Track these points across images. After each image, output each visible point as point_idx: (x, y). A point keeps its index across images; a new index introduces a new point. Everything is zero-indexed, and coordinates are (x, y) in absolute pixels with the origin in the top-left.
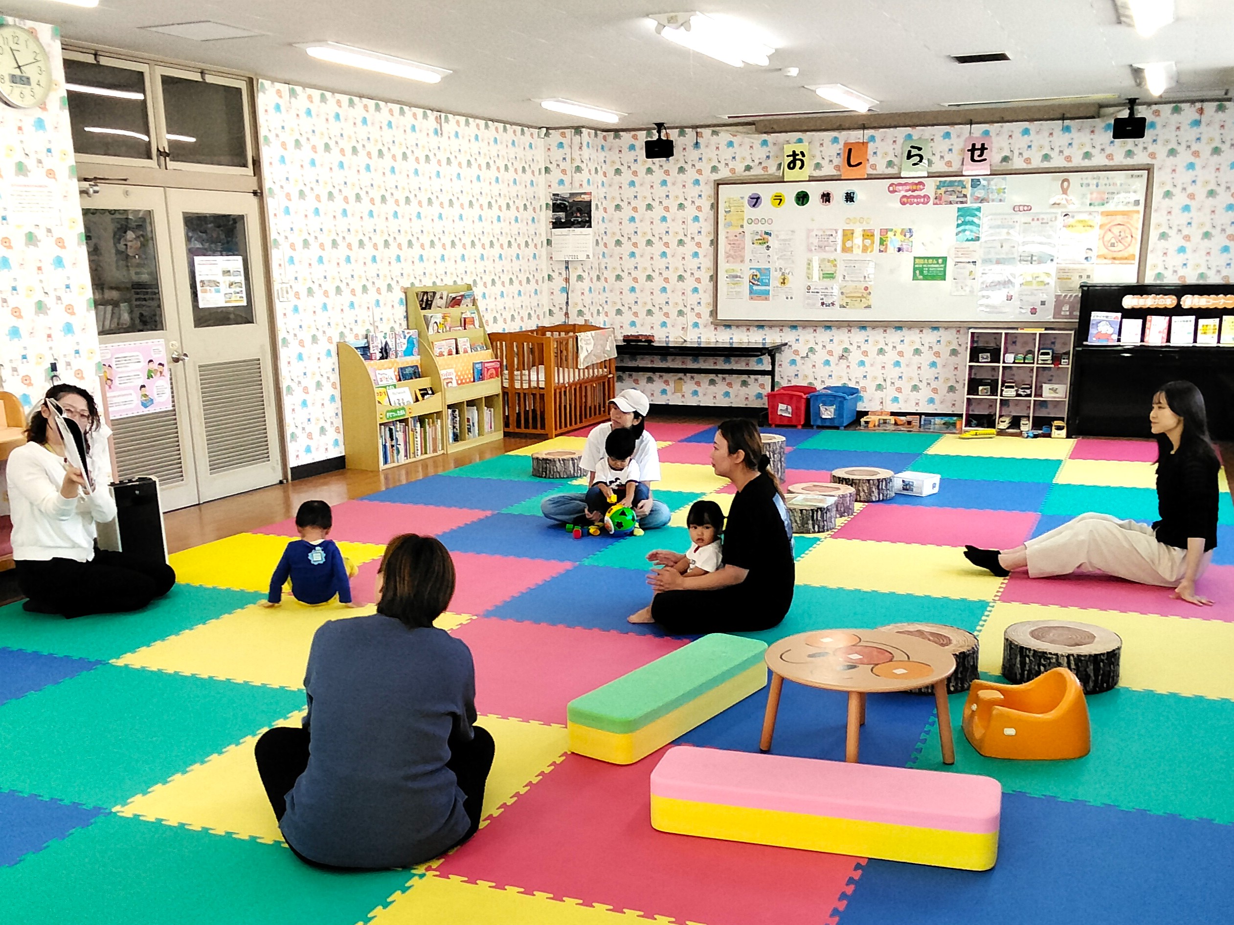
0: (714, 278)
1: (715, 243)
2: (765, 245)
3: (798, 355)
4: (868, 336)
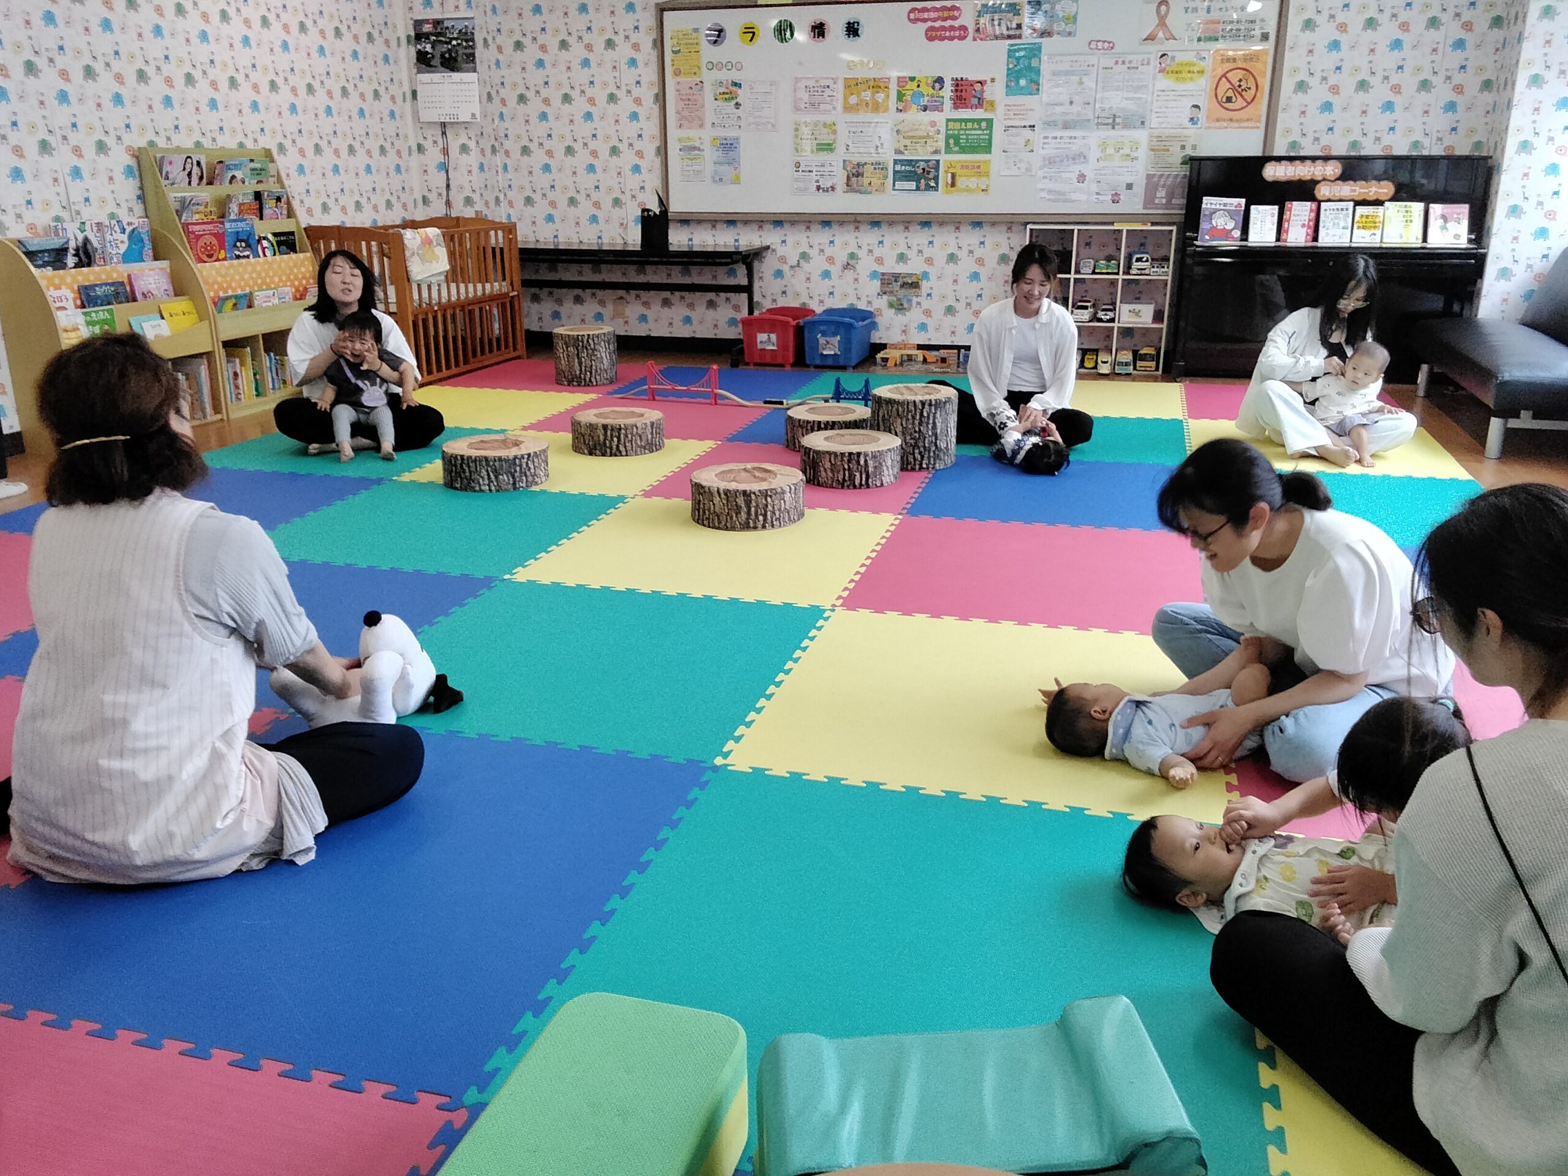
0: (663, 151)
1: (661, 98)
2: (734, 102)
3: (785, 263)
4: (883, 236)
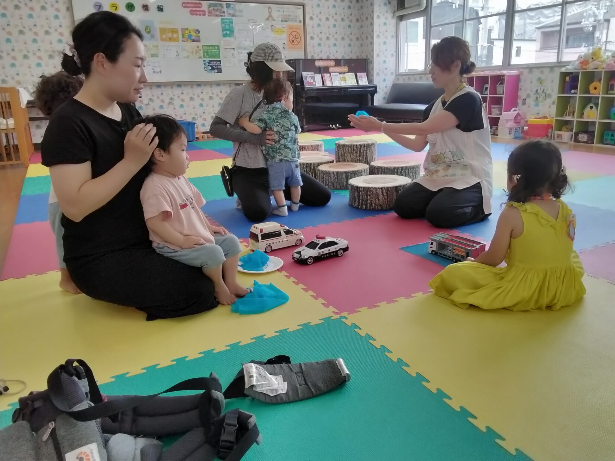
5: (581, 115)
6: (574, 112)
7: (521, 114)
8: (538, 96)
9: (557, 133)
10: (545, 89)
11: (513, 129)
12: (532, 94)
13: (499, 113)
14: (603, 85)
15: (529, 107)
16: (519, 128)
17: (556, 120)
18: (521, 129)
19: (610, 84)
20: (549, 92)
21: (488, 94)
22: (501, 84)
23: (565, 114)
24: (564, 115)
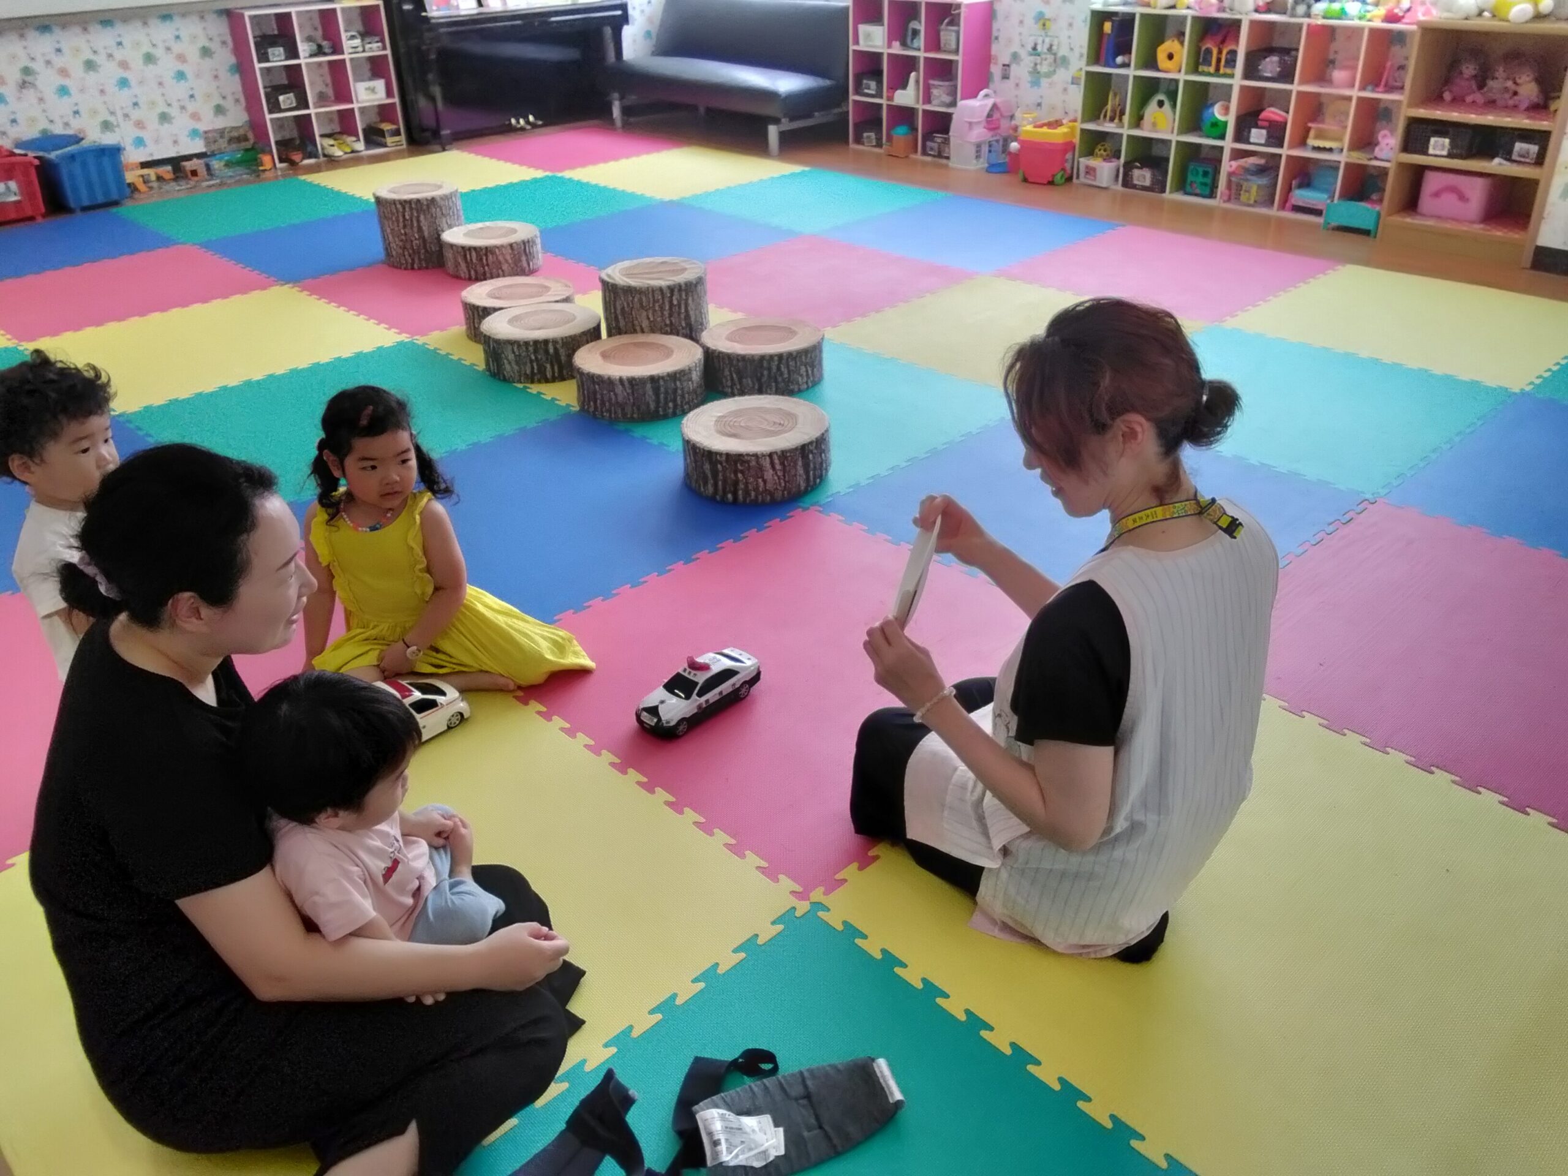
4: (119, 36)
5: (1138, 121)
6: (1122, 113)
7: (1000, 105)
8: (1038, 59)
9: (1084, 161)
10: (1055, 43)
11: (983, 146)
12: (1023, 53)
13: (947, 99)
14: (1189, 52)
15: (1017, 85)
16: (997, 141)
17: (1083, 131)
18: (1001, 143)
19: (1203, 48)
20: (1063, 52)
21: (922, 48)
22: (951, 23)
23: (1102, 116)
24: (1099, 118)
